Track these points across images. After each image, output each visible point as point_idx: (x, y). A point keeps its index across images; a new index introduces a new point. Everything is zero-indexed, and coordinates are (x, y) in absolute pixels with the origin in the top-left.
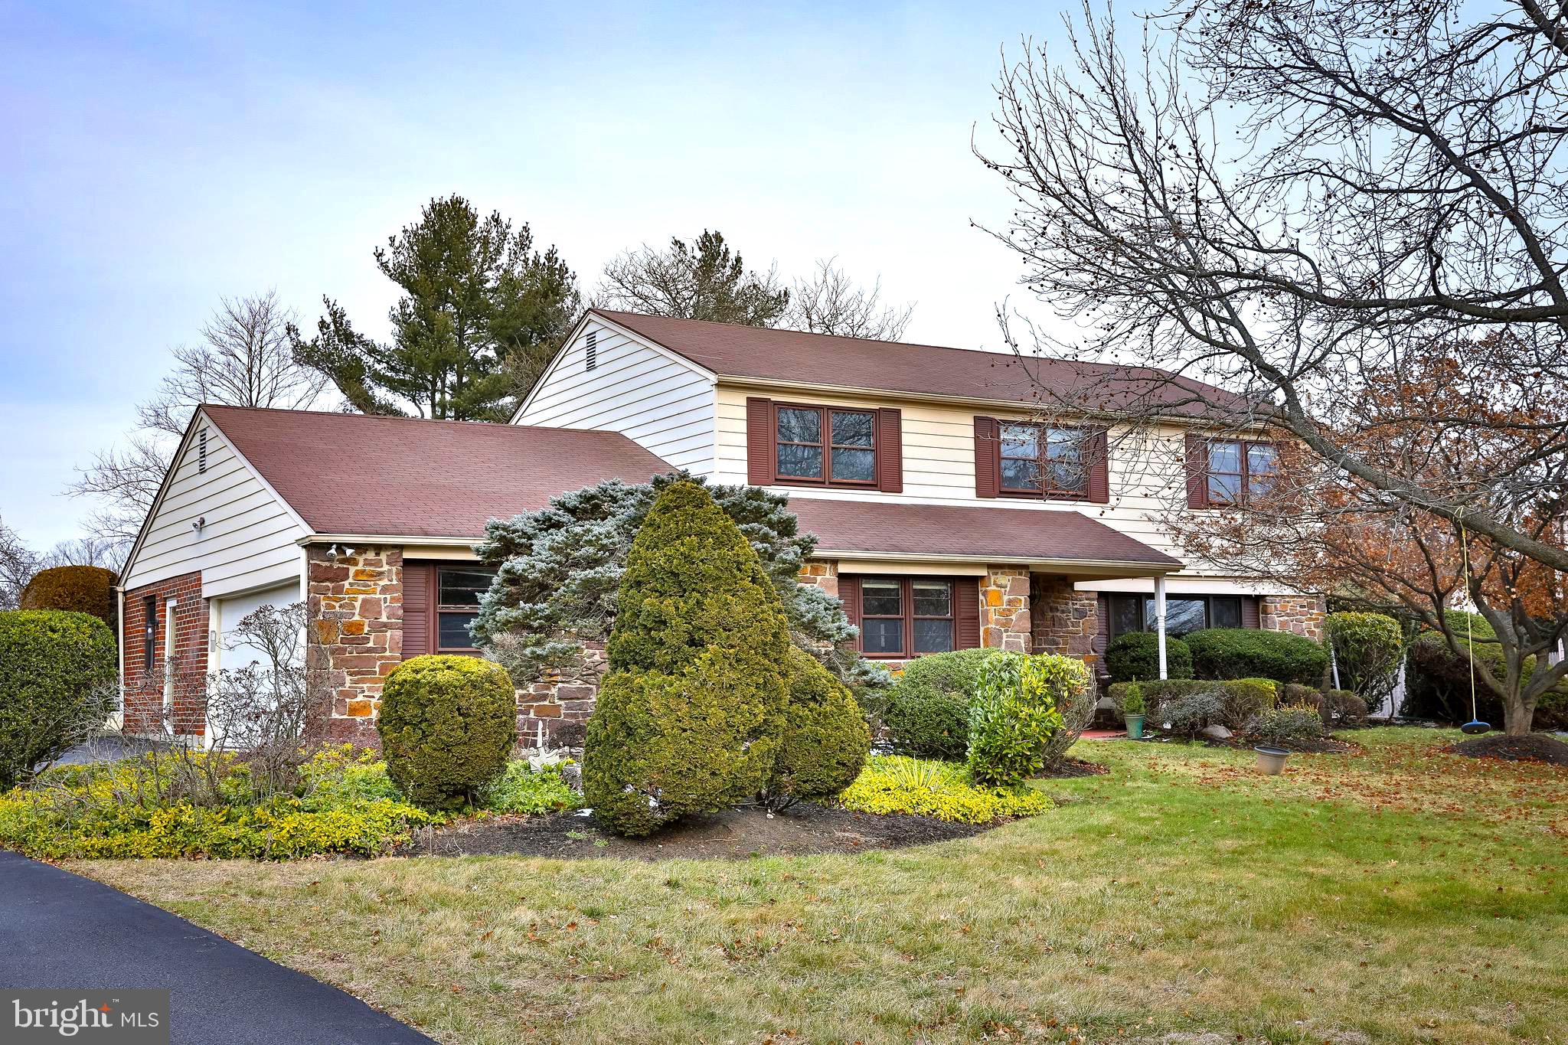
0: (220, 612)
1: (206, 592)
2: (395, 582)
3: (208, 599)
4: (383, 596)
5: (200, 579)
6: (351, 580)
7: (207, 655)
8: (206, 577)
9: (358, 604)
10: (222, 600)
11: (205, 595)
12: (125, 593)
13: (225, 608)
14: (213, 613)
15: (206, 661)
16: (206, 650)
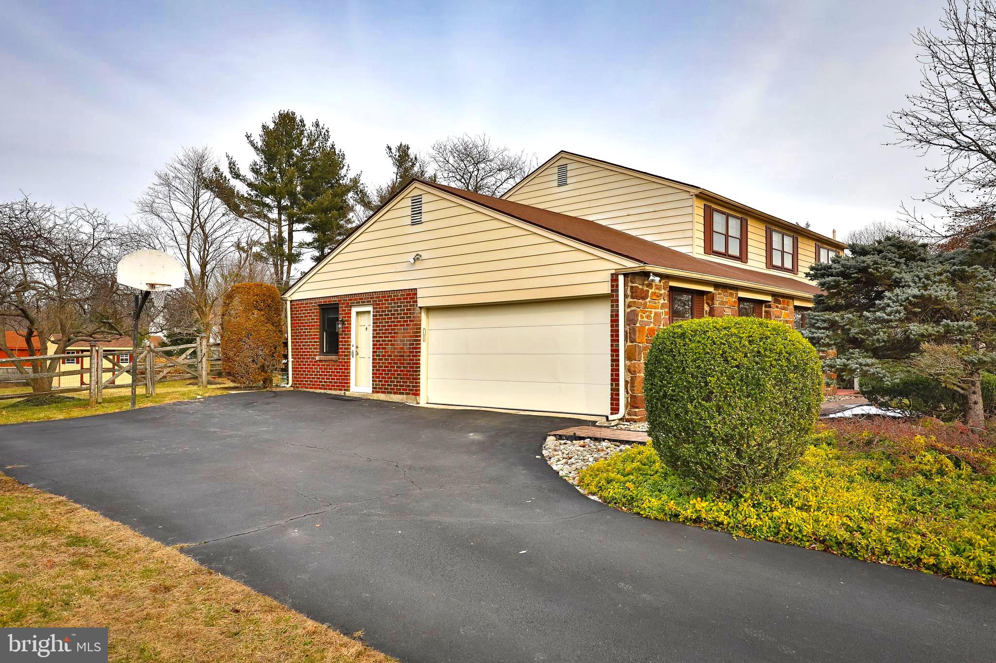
0: (427, 316)
1: (421, 303)
2: (666, 302)
3: (421, 308)
4: (662, 311)
5: (416, 294)
6: (649, 299)
7: (420, 344)
8: (420, 293)
9: (652, 315)
10: (429, 309)
11: (419, 305)
12: (291, 301)
13: (431, 314)
14: (423, 316)
15: (420, 348)
16: (420, 340)
